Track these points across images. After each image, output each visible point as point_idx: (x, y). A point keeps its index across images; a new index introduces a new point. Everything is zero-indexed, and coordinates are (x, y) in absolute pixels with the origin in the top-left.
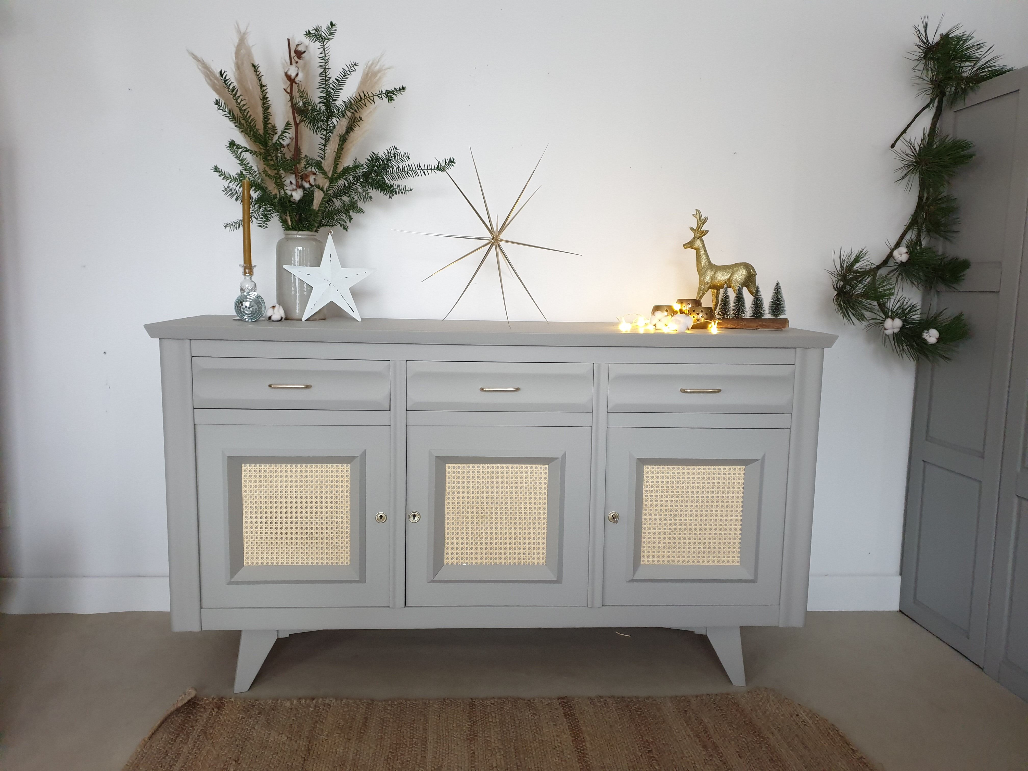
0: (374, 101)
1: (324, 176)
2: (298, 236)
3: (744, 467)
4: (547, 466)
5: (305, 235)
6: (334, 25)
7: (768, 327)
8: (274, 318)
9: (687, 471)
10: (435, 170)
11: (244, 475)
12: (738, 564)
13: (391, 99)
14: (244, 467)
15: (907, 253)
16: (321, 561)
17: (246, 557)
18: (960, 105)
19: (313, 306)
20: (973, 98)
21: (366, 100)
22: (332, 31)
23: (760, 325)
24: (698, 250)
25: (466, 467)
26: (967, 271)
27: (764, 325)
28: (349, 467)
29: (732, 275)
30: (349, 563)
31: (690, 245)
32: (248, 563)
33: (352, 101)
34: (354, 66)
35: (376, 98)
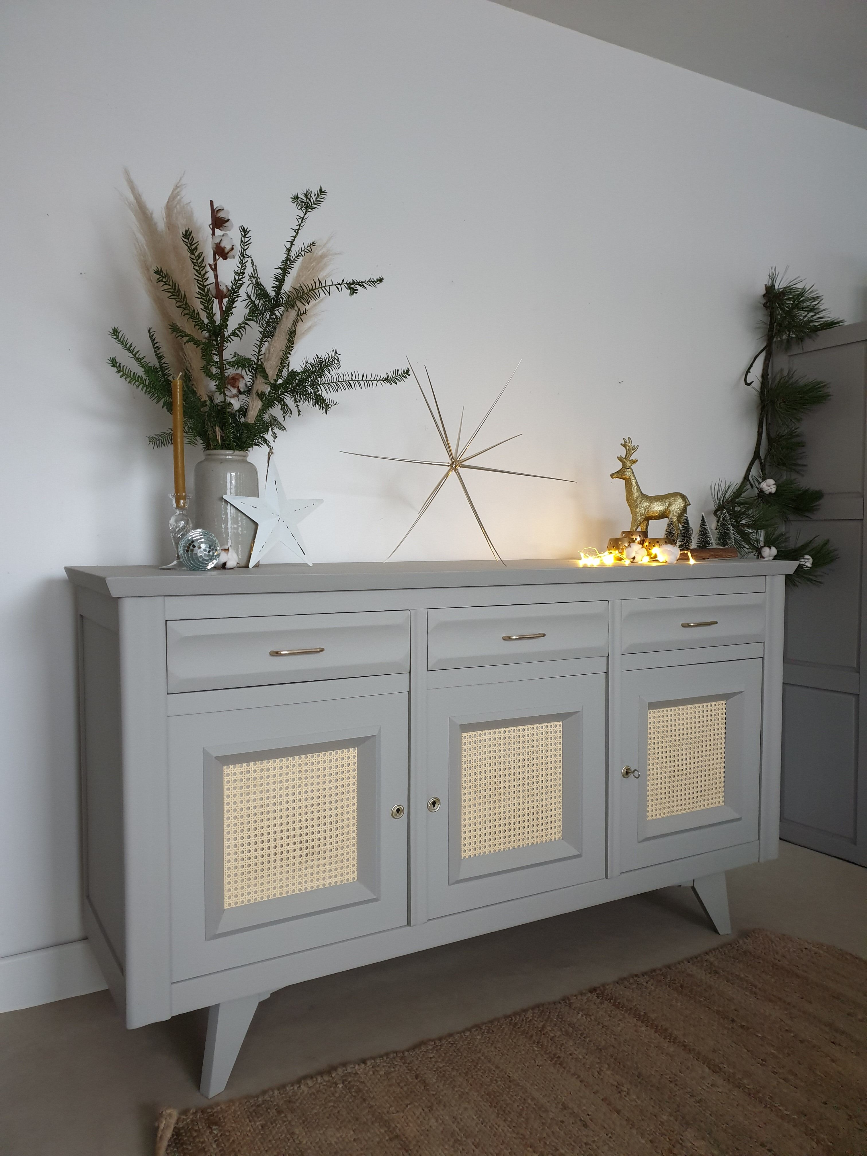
0: (329, 293)
1: (264, 381)
2: (228, 457)
3: (724, 702)
4: (561, 723)
5: (240, 456)
6: (324, 192)
7: (721, 556)
8: (229, 565)
9: (682, 712)
10: (382, 382)
11: (226, 780)
12: (723, 804)
13: (353, 291)
14: (226, 770)
15: (775, 484)
16: (323, 882)
17: (228, 896)
18: (796, 349)
19: (261, 548)
20: (810, 344)
21: (320, 290)
22: (318, 199)
23: (712, 555)
24: (628, 481)
25: (483, 734)
26: (822, 501)
27: (717, 555)
28: (356, 751)
29: (670, 505)
30: (356, 878)
31: (619, 474)
32: (230, 904)
33: (304, 288)
34: (311, 246)
35: (333, 288)
